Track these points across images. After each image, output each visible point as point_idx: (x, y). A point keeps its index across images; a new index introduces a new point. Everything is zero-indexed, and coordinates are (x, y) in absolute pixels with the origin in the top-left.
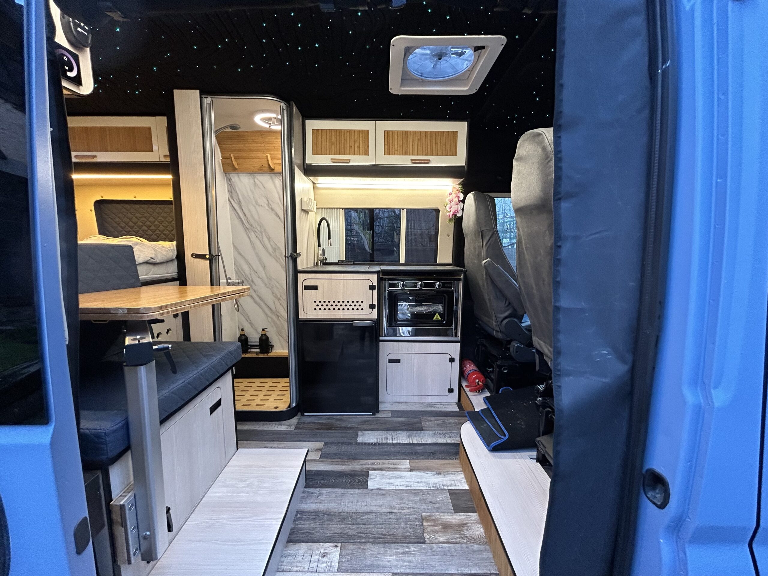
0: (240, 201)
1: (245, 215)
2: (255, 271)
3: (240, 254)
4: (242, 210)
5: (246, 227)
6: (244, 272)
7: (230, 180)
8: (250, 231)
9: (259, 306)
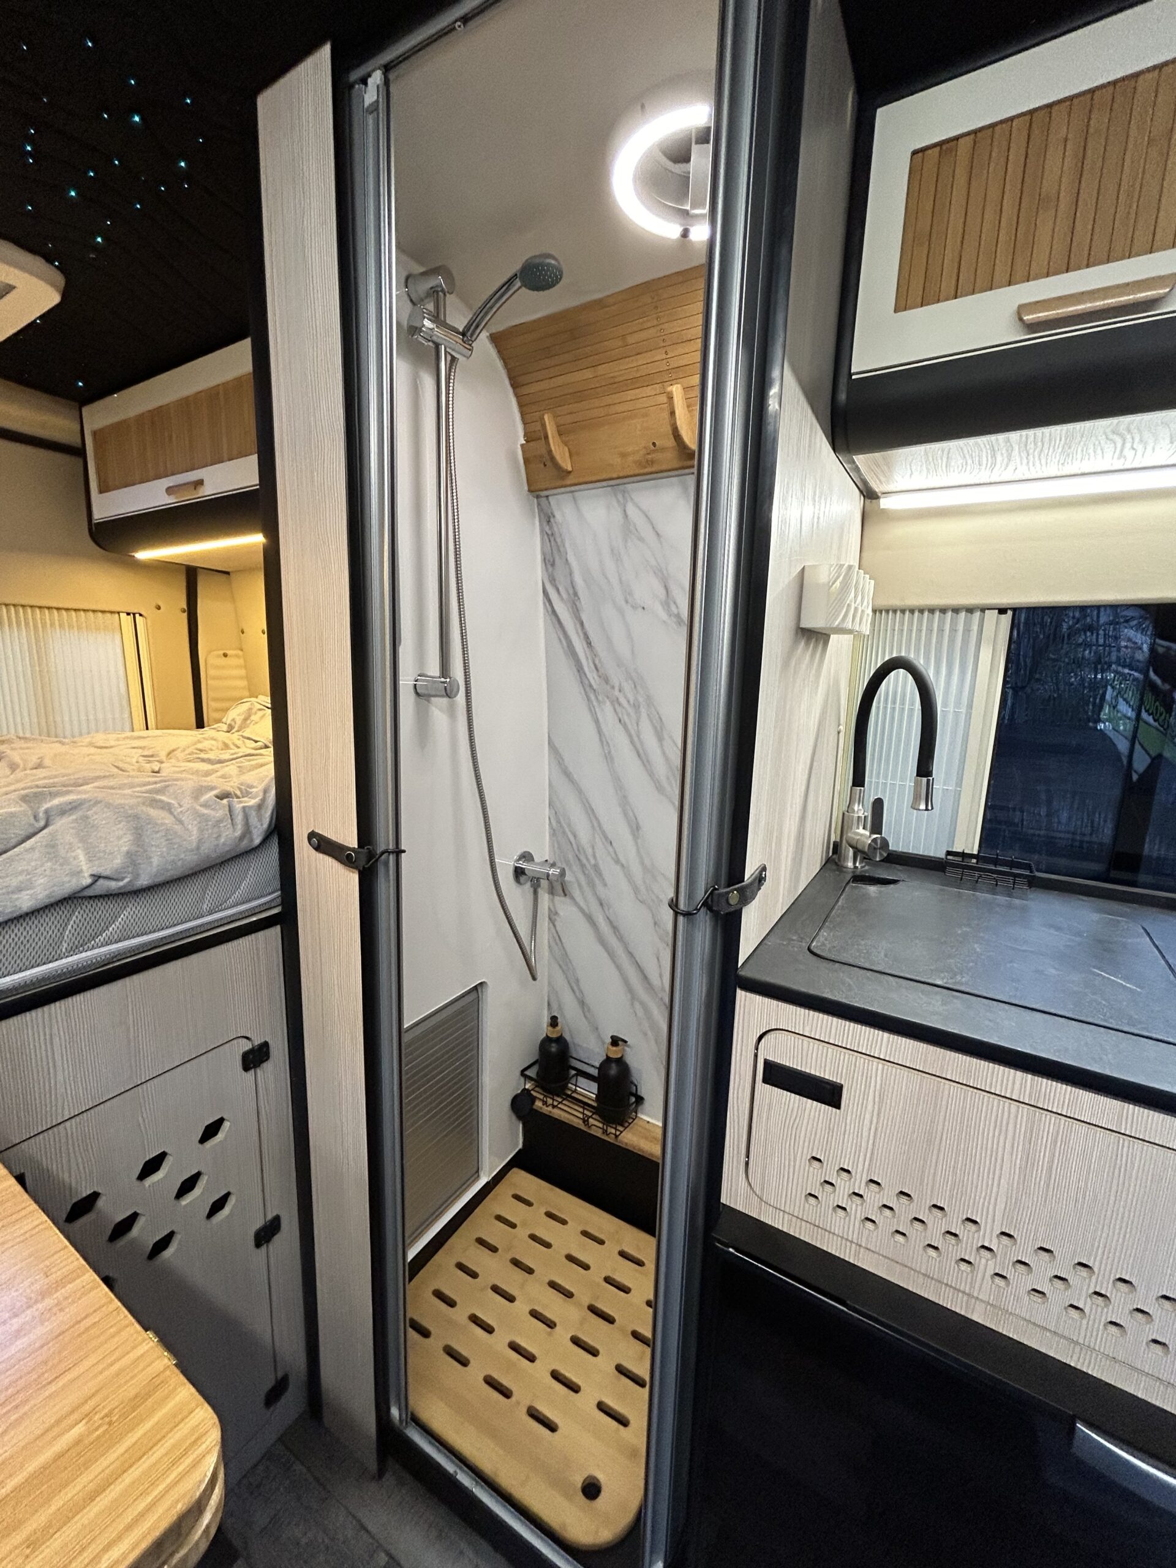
0: (576, 594)
1: (589, 644)
2: (606, 838)
3: (567, 774)
4: (582, 624)
5: (591, 686)
6: (575, 836)
7: (547, 518)
8: (600, 698)
9: (611, 955)
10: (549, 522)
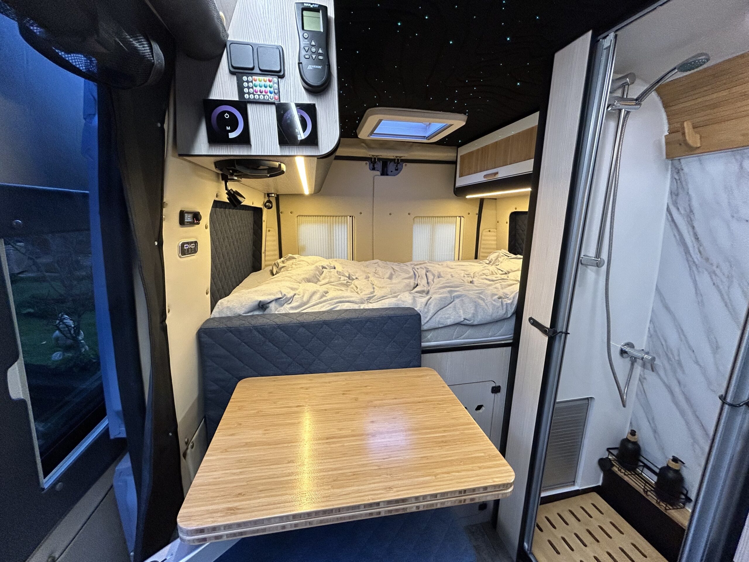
0: (691, 211)
1: (697, 239)
2: (690, 347)
3: (667, 308)
4: (693, 228)
5: (694, 262)
6: (666, 341)
7: (678, 171)
8: (700, 269)
10: (678, 173)
